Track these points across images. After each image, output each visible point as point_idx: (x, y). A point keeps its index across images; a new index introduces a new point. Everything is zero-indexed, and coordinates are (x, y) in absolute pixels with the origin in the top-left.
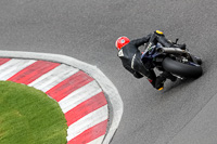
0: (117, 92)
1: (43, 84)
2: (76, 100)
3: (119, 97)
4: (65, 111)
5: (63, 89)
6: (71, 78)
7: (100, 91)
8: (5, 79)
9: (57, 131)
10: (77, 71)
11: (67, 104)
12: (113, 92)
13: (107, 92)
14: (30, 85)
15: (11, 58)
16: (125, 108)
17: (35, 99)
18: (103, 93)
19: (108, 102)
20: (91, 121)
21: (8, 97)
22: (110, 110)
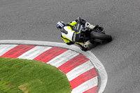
0: (104, 68)
1: (56, 62)
2: (77, 73)
3: (105, 71)
4: (70, 80)
5: (70, 65)
6: (74, 59)
7: (93, 67)
8: (32, 59)
10: (78, 54)
11: (71, 76)
12: (101, 68)
13: (97, 68)
14: (48, 63)
15: (36, 45)
16: (109, 78)
17: (51, 72)
18: (94, 68)
19: (98, 75)
20: (87, 87)
21: (34, 71)
22: (99, 80)
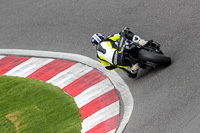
0: (128, 89)
1: (60, 81)
2: (90, 96)
3: (130, 93)
4: (79, 107)
5: (79, 85)
6: (86, 76)
7: (112, 88)
8: (25, 76)
9: (73, 125)
10: (91, 69)
11: (81, 100)
12: (125, 91)
13: (119, 89)
14: (48, 82)
15: (31, 57)
16: (135, 104)
17: (53, 95)
18: (115, 90)
19: (120, 99)
20: (104, 116)
21: (28, 93)
22: (122, 106)
